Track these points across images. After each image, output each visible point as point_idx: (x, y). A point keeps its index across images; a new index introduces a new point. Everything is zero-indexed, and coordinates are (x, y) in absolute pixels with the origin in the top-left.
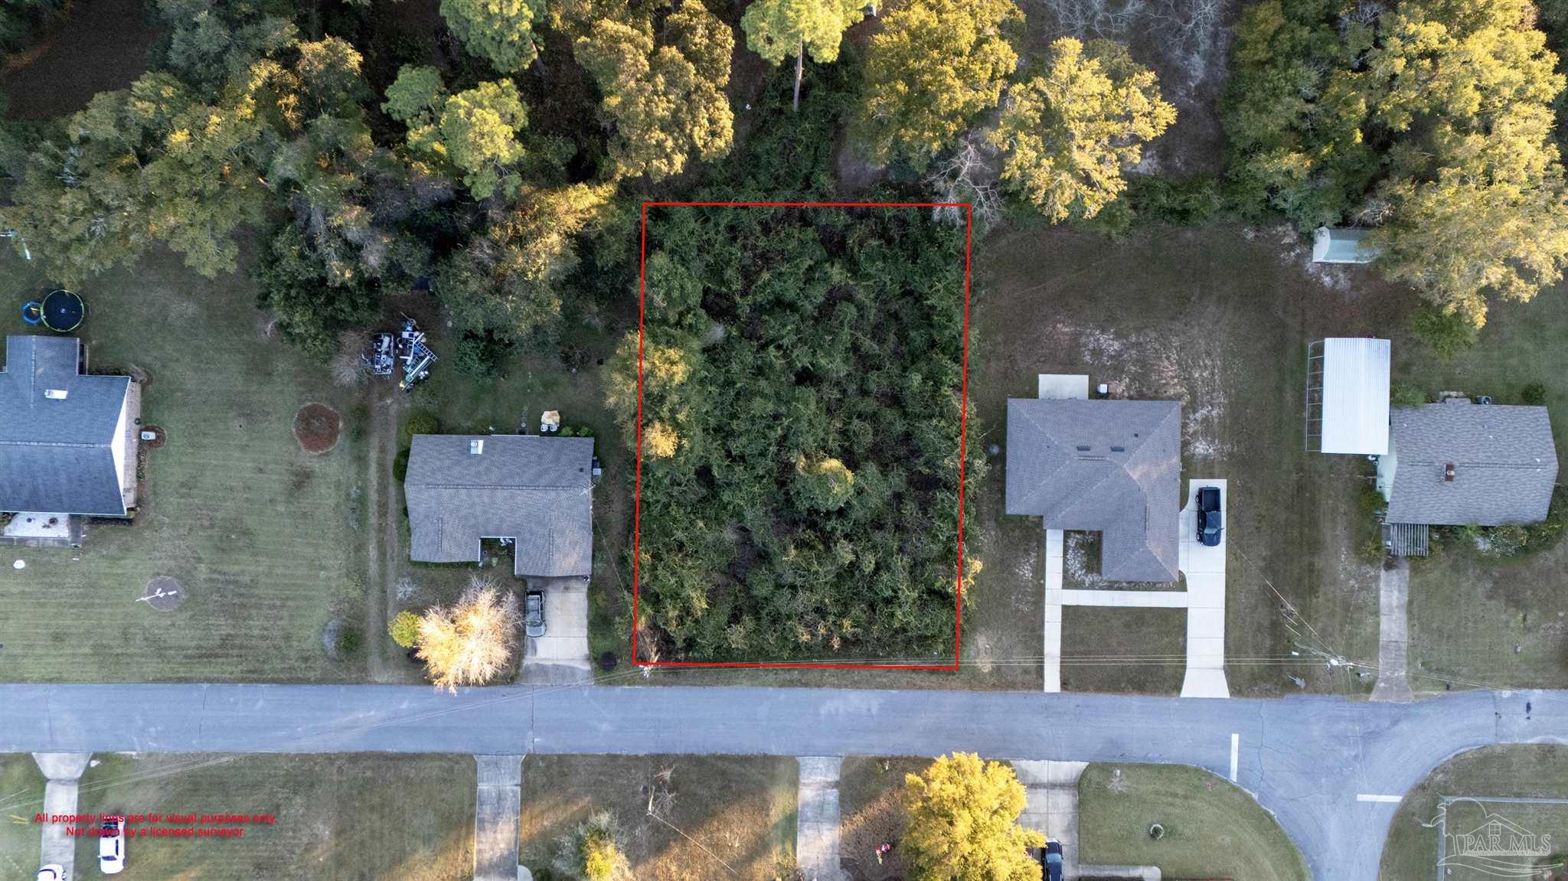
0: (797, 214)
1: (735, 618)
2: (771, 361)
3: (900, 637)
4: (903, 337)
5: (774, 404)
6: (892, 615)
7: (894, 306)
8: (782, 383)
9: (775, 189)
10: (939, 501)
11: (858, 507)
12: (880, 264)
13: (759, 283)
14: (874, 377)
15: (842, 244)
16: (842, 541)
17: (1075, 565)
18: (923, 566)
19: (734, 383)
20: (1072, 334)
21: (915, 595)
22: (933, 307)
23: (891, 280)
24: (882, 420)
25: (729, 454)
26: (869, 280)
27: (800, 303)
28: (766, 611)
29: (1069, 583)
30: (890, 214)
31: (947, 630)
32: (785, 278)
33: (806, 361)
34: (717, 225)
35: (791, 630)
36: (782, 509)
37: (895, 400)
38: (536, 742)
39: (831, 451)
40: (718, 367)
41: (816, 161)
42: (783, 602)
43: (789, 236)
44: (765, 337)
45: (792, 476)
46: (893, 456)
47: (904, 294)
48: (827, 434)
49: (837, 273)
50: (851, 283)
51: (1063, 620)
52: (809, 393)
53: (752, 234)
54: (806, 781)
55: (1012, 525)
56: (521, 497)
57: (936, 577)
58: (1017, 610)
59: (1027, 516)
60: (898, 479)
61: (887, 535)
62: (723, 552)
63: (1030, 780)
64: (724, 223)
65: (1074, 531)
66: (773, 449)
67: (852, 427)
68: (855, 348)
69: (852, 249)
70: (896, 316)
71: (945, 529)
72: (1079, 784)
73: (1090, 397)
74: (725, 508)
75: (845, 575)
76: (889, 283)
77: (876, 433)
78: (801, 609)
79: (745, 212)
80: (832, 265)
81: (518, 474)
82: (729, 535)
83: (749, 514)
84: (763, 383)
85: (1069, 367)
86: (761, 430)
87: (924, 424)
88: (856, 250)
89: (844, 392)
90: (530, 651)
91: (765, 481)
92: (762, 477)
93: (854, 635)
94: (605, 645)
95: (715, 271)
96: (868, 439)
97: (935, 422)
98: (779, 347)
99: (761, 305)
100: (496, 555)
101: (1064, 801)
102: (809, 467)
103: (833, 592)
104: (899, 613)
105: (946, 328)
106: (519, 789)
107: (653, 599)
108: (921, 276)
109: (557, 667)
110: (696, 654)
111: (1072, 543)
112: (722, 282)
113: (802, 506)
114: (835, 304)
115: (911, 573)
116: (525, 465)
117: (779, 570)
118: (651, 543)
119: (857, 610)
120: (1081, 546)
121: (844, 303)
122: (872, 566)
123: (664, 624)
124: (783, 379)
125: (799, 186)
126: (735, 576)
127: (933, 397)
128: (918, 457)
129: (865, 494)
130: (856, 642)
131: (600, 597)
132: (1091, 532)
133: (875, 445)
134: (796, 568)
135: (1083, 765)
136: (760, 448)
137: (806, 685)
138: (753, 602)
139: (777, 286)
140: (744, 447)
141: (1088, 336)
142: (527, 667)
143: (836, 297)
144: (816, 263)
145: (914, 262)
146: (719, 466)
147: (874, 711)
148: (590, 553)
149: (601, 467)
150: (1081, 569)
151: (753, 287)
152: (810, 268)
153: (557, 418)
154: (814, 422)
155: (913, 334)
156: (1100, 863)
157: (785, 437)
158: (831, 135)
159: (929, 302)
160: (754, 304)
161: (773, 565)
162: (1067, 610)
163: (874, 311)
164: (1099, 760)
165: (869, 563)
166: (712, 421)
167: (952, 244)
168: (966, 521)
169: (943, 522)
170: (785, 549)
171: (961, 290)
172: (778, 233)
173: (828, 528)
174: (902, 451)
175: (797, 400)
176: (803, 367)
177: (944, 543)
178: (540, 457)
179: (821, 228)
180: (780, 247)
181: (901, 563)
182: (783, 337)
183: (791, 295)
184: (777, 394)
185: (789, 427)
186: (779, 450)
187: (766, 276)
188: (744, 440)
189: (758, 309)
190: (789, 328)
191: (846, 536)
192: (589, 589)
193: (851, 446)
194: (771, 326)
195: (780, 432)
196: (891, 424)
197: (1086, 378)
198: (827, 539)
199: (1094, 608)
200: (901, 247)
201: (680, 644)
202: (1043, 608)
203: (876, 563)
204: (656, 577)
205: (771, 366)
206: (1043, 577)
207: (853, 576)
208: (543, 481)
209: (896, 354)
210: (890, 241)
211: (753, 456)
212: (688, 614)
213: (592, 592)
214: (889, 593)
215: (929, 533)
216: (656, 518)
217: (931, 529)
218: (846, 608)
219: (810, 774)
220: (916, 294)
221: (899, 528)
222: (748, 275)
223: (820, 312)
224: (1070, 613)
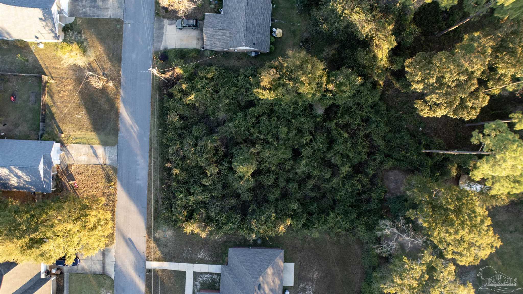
0: (373, 151)
1: (182, 117)
2: (304, 137)
3: (171, 195)
4: (314, 200)
5: (284, 138)
6: (181, 192)
7: (329, 196)
8: (293, 142)
9: (385, 140)
10: (236, 216)
11: (233, 177)
12: (350, 190)
13: (342, 132)
14: (295, 186)
15: (358, 172)
16: (217, 169)
17: (205, 278)
18: (204, 208)
19: (294, 119)
20: (313, 278)
21: (191, 203)
22: (328, 215)
23: (342, 195)
24: (275, 189)
25: (260, 116)
26: (342, 184)
27: (332, 151)
28: (185, 132)
29: (196, 275)
30: (373, 195)
31: (174, 218)
32: (344, 144)
33: (304, 154)
34: (370, 112)
35: (175, 144)
36: (233, 141)
37: (284, 195)
38: (128, 25)
39: (261, 165)
40: (302, 112)
41: (397, 160)
42: (189, 140)
43: (363, 147)
44: (316, 134)
45: (249, 146)
46: (258, 194)
47: (334, 201)
48: (269, 163)
49: (346, 169)
50: (341, 176)
51: (179, 271)
52: (289, 155)
53: (365, 129)
54: (106, 149)
55: (224, 249)
56: (242, 15)
57: (199, 214)
58: (184, 250)
59: (227, 256)
60: (246, 196)
61: (220, 190)
62: (213, 112)
63: (106, 253)
64: (371, 116)
65: (220, 278)
66: (262, 137)
67: (272, 175)
68: (309, 177)
69: (356, 177)
70: (324, 196)
71: (222, 219)
72: (105, 275)
73: (284, 286)
74: (234, 114)
75: (201, 170)
76: (341, 194)
77: (268, 186)
78: (185, 149)
79: (375, 126)
80: (350, 167)
81: (253, 14)
82: (221, 115)
83: (231, 125)
84: (294, 132)
85: (298, 277)
86: (271, 131)
87: (273, 210)
88: (356, 178)
89: (288, 171)
90: (170, 22)
91: (247, 133)
92: (249, 132)
93: (172, 174)
94: (171, 56)
95: (348, 111)
96: (266, 182)
97: (274, 215)
98: (311, 141)
99: (331, 133)
100: (215, 7)
101: (98, 268)
102: (254, 154)
103: (193, 164)
104: (181, 196)
105: (319, 221)
106: (108, 17)
107: (191, 78)
108: (343, 209)
109: (162, 34)
110: (166, 98)
111: (215, 276)
112: (343, 115)
113: (235, 150)
114: (330, 168)
115: (201, 201)
116: (257, 18)
117: (204, 138)
118: (218, 78)
119: (184, 176)
120: (214, 280)
121: (331, 172)
122: (205, 183)
123: (179, 83)
124: (296, 142)
125: (386, 152)
126: (202, 118)
127: (285, 214)
128: (256, 206)
129: (240, 180)
130: (170, 175)
131: (194, 54)
132: (220, 285)
133: (263, 186)
134: (205, 147)
135: (113, 277)
136: (263, 131)
137: (150, 150)
138: (190, 126)
139: (341, 141)
140: (264, 123)
141: (312, 285)
142: (163, 21)
143: (335, 169)
144: (351, 159)
145: (350, 206)
146: (254, 111)
147: (138, 182)
148: (215, 49)
149: (255, 55)
150: (203, 280)
151: (339, 129)
152: (348, 157)
153: (279, 36)
154: (275, 157)
155: (315, 205)
156: (70, 282)
157: (268, 143)
158: (409, 168)
159: (331, 213)
160: (331, 130)
161: (207, 136)
162: (184, 273)
163: (327, 186)
164: (115, 284)
165: (207, 182)
166: (276, 108)
167: (358, 224)
168: (226, 228)
169: (226, 218)
170: (214, 142)
171: (336, 228)
172: (365, 141)
173: (224, 163)
174: (260, 198)
175: (286, 149)
176: (302, 152)
177: (215, 218)
178: (261, 25)
179: (366, 162)
180: (359, 142)
181: (206, 197)
182: (316, 143)
183: (336, 147)
184: (288, 139)
185: (272, 145)
186: (261, 140)
187: (346, 135)
188: (267, 123)
189: (329, 131)
190: (321, 146)
191: (220, 171)
192: (198, 49)
193: (263, 174)
194: (321, 138)
195: (271, 140)
196: (273, 193)
197: (292, 284)
198: (219, 162)
199: (185, 286)
200: (356, 200)
201: (170, 90)
202: (184, 262)
203: (206, 185)
204: (202, 79)
205: (302, 137)
206: (199, 263)
207: (201, 174)
208: (249, 25)
209: (305, 197)
210: (359, 194)
211: (259, 127)
212: (184, 95)
213: (197, 51)
214: (192, 191)
215: (221, 211)
216: (230, 80)
217: (222, 212)
218: (185, 170)
219: (110, 151)
220: (334, 207)
221: (223, 197)
222: (346, 127)
223: (327, 161)
224: (182, 274)
